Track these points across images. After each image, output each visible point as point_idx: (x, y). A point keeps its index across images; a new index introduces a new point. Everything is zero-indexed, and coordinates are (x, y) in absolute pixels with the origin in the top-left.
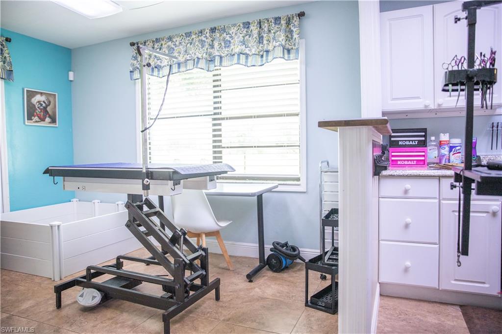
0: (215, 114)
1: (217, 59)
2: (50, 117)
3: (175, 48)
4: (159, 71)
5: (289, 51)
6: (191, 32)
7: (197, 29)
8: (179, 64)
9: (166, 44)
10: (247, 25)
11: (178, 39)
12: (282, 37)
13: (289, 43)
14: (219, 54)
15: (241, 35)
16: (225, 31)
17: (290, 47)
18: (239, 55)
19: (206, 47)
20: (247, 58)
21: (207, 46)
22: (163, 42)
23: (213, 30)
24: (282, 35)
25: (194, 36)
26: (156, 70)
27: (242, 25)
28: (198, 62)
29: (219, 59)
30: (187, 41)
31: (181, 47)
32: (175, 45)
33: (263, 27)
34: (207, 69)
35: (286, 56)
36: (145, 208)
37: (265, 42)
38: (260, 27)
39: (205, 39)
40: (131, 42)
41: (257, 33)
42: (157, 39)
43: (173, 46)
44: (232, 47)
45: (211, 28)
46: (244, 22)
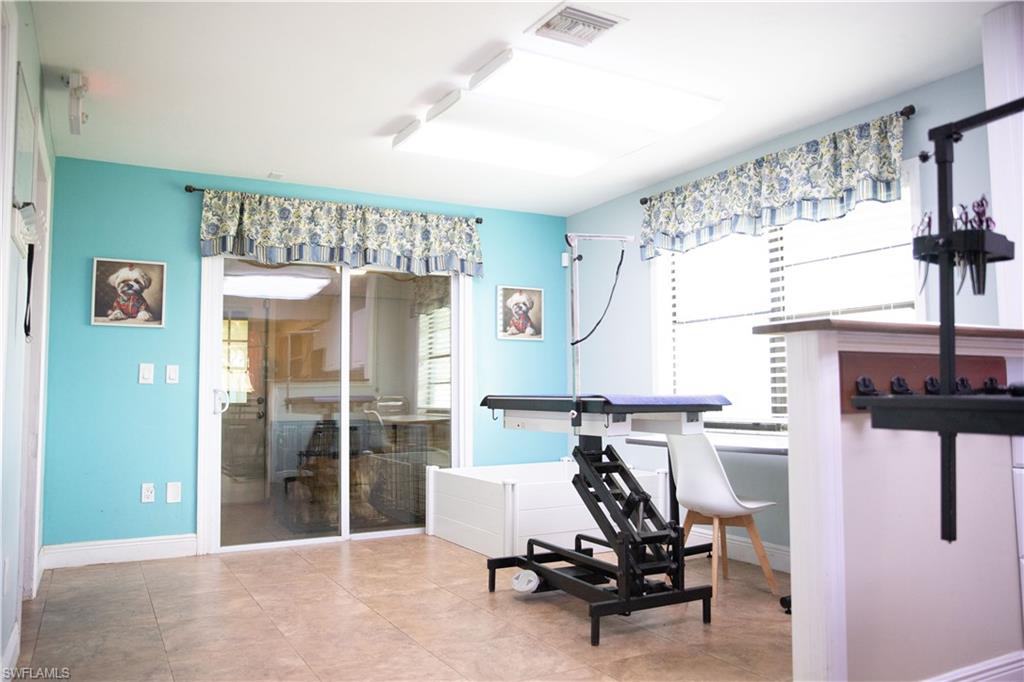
0: (773, 310)
1: (766, 214)
2: (532, 326)
3: (705, 202)
4: (682, 242)
5: (888, 185)
6: (726, 172)
7: (734, 165)
8: (711, 228)
9: (690, 195)
10: (813, 146)
11: (709, 185)
12: (871, 164)
13: (890, 170)
14: (769, 205)
15: (804, 167)
16: (778, 163)
17: (890, 176)
18: (799, 203)
19: (749, 195)
20: (815, 206)
21: (750, 192)
22: (687, 193)
23: (759, 163)
24: (871, 157)
25: (731, 178)
26: (677, 240)
27: (805, 149)
28: (736, 221)
29: (769, 215)
30: (721, 188)
31: (713, 198)
32: (704, 196)
33: (839, 146)
34: (752, 232)
35: (882, 195)
37: (844, 173)
38: (836, 148)
39: (746, 181)
40: (642, 197)
41: (830, 160)
42: (677, 189)
43: (700, 199)
44: (791, 189)
45: (757, 160)
46: (808, 141)
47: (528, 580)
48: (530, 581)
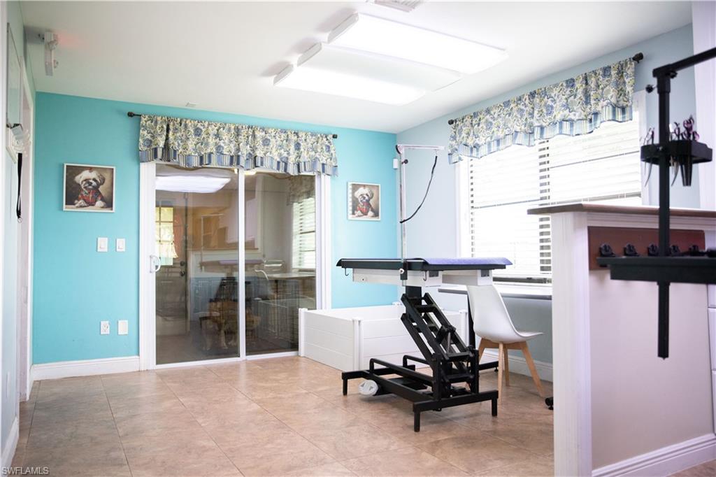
0: (542, 199)
1: (537, 131)
2: (372, 210)
3: (494, 122)
4: (478, 151)
5: (623, 110)
6: (509, 101)
7: (514, 97)
8: (498, 141)
9: (483, 118)
10: (571, 83)
11: (497, 111)
12: (611, 95)
13: (625, 99)
14: (539, 125)
15: (564, 97)
16: (546, 95)
17: (625, 104)
18: (561, 123)
19: (525, 117)
20: (572, 125)
21: (526, 115)
22: (481, 116)
23: (532, 95)
24: (612, 90)
25: (512, 105)
26: (475, 150)
27: (565, 84)
28: (516, 136)
29: (539, 132)
30: (505, 112)
31: (500, 120)
32: (493, 118)
33: (589, 82)
34: (527, 144)
35: (619, 117)
36: (424, 303)
37: (592, 102)
38: (587, 84)
39: (523, 107)
40: (450, 119)
41: (583, 92)
42: (474, 113)
43: (491, 120)
44: (555, 113)
45: (531, 93)
46: (567, 79)
47: (370, 387)
48: (372, 388)
